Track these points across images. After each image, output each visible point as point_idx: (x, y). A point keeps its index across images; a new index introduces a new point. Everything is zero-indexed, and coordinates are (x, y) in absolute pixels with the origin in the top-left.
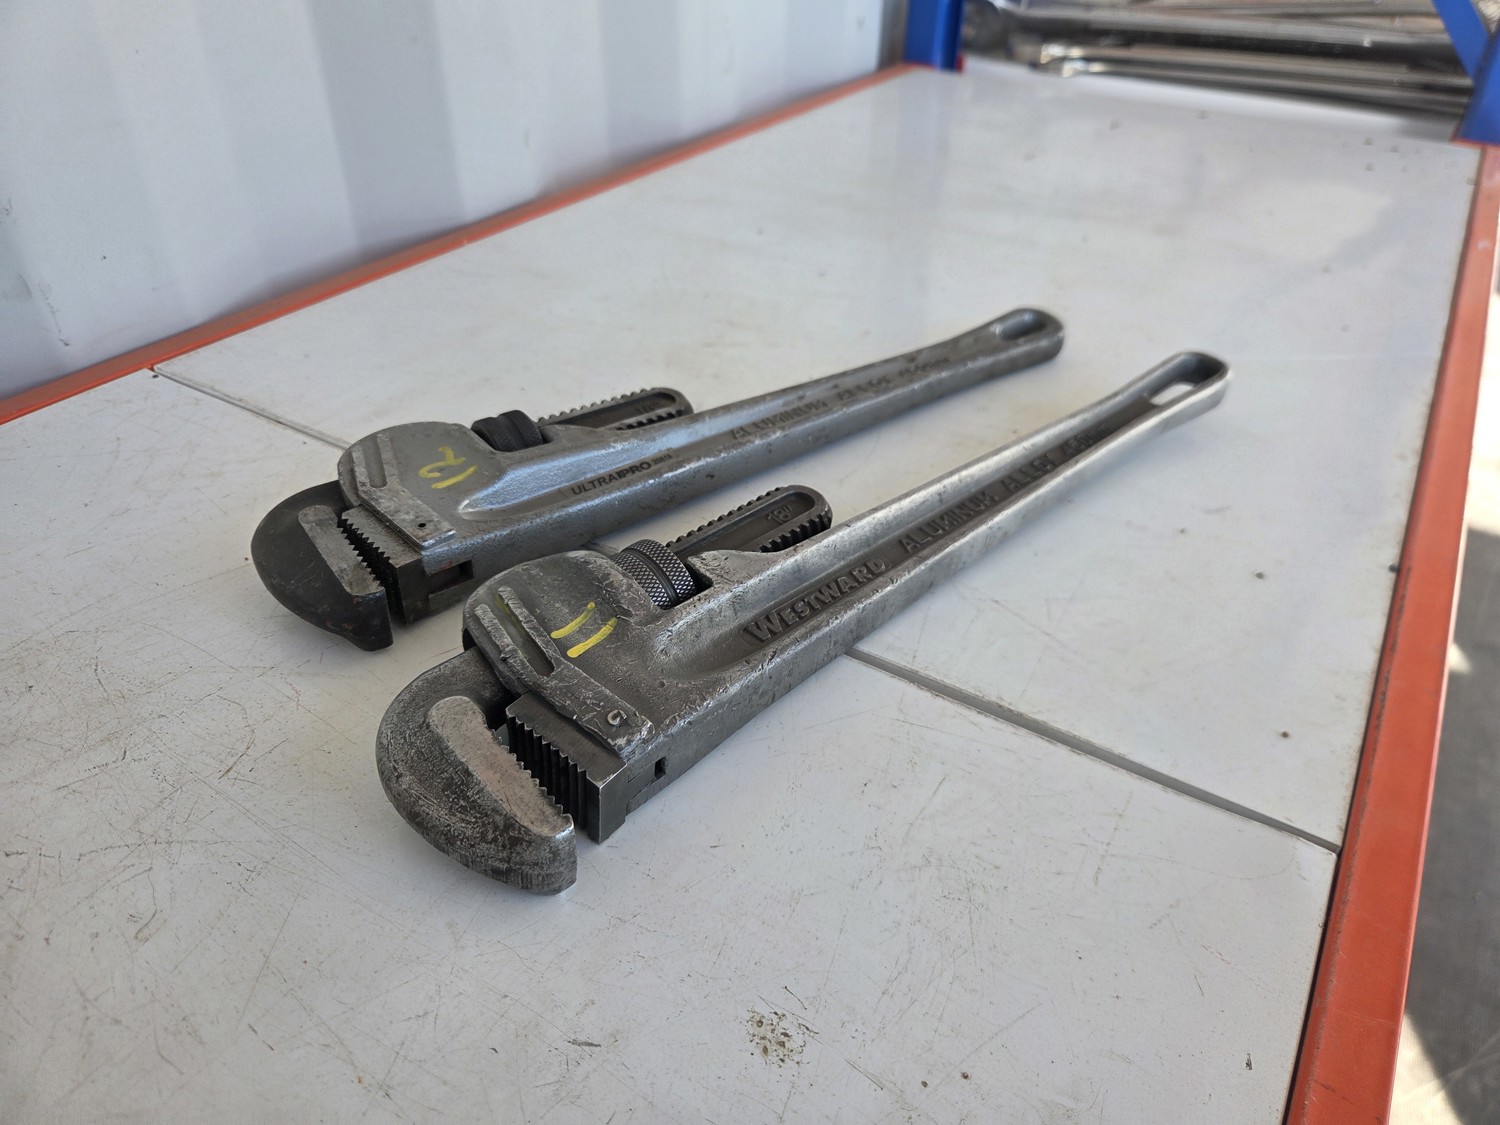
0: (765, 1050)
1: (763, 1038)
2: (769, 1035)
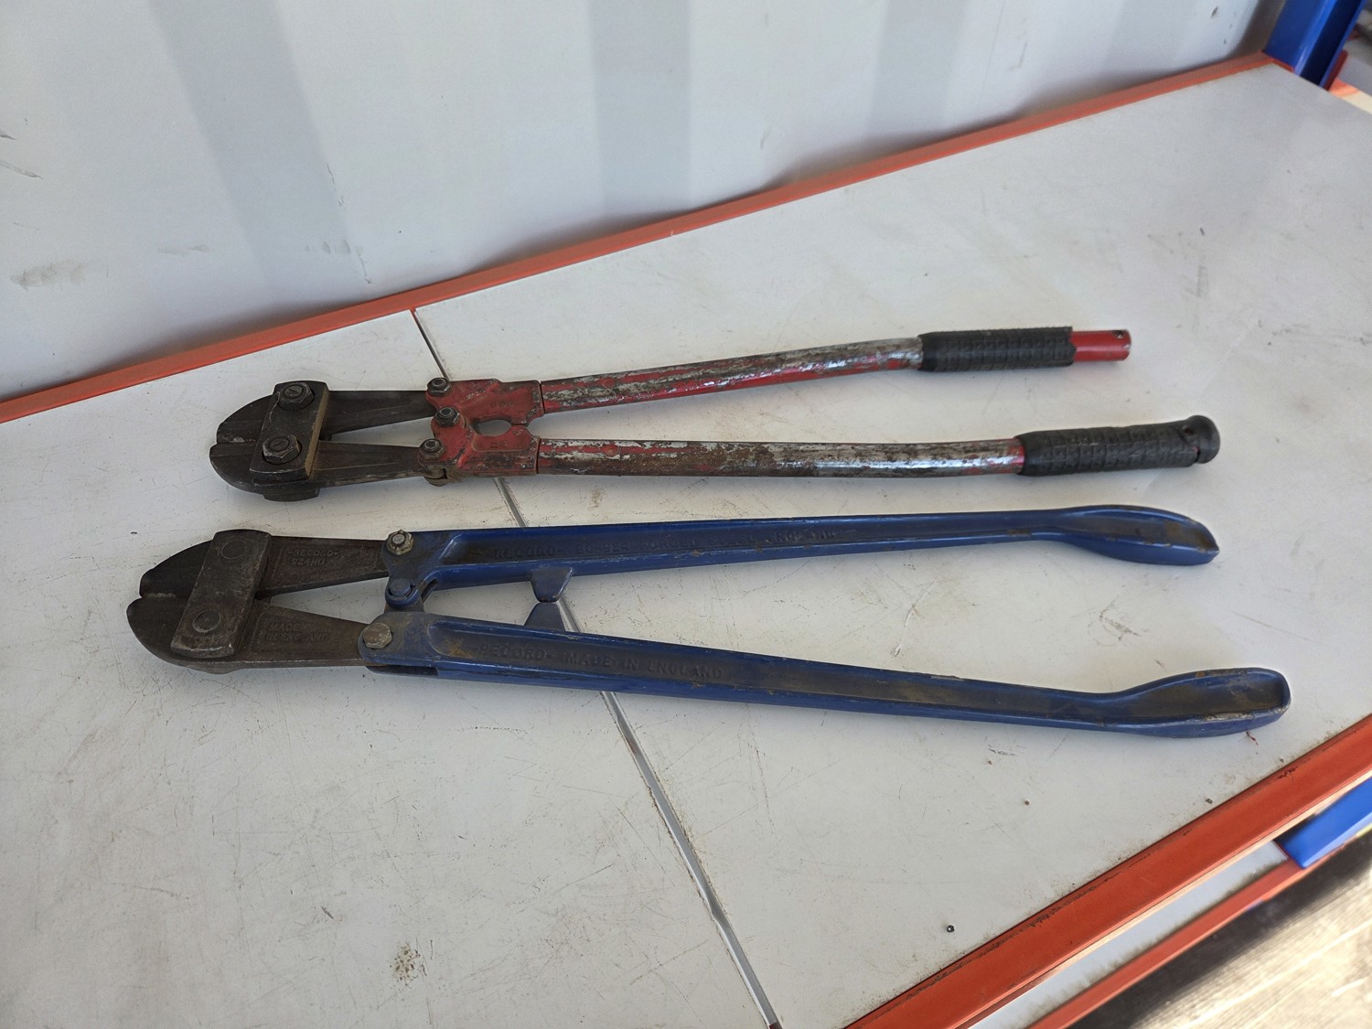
0: (398, 968)
1: (402, 962)
2: (405, 962)
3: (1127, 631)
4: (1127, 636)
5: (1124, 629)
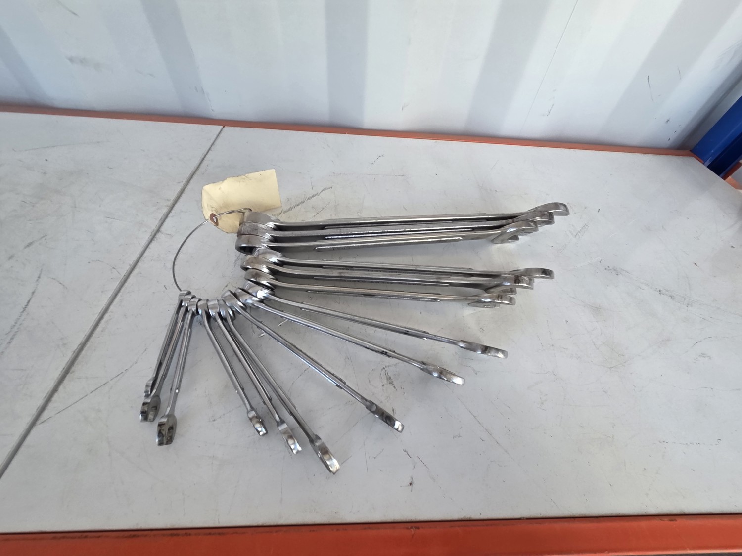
3: (392, 383)
4: (389, 385)
5: (390, 381)
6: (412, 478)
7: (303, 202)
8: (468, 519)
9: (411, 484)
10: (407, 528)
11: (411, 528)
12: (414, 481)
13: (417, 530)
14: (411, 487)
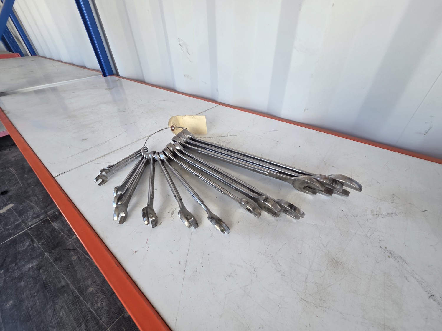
4: (171, 214)
5: (173, 213)
6: (138, 250)
7: (218, 137)
8: (136, 284)
9: (135, 252)
10: (115, 263)
11: (117, 264)
12: (137, 252)
13: (117, 267)
14: (134, 253)
